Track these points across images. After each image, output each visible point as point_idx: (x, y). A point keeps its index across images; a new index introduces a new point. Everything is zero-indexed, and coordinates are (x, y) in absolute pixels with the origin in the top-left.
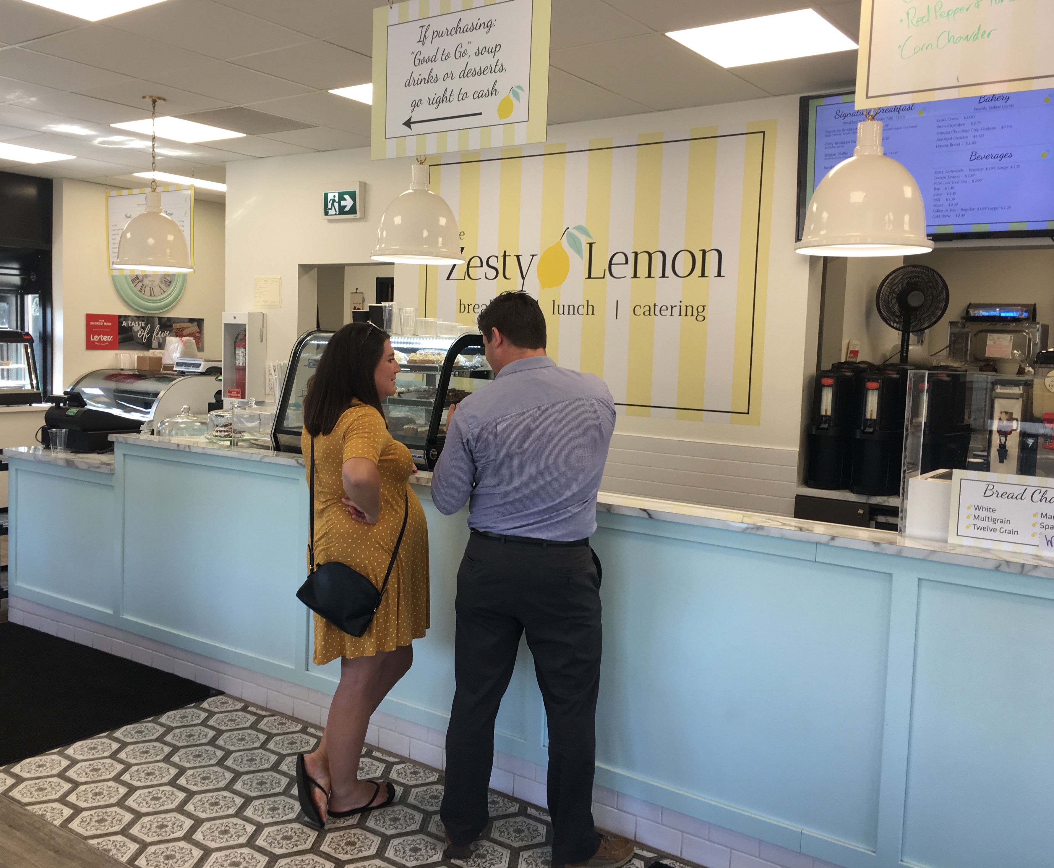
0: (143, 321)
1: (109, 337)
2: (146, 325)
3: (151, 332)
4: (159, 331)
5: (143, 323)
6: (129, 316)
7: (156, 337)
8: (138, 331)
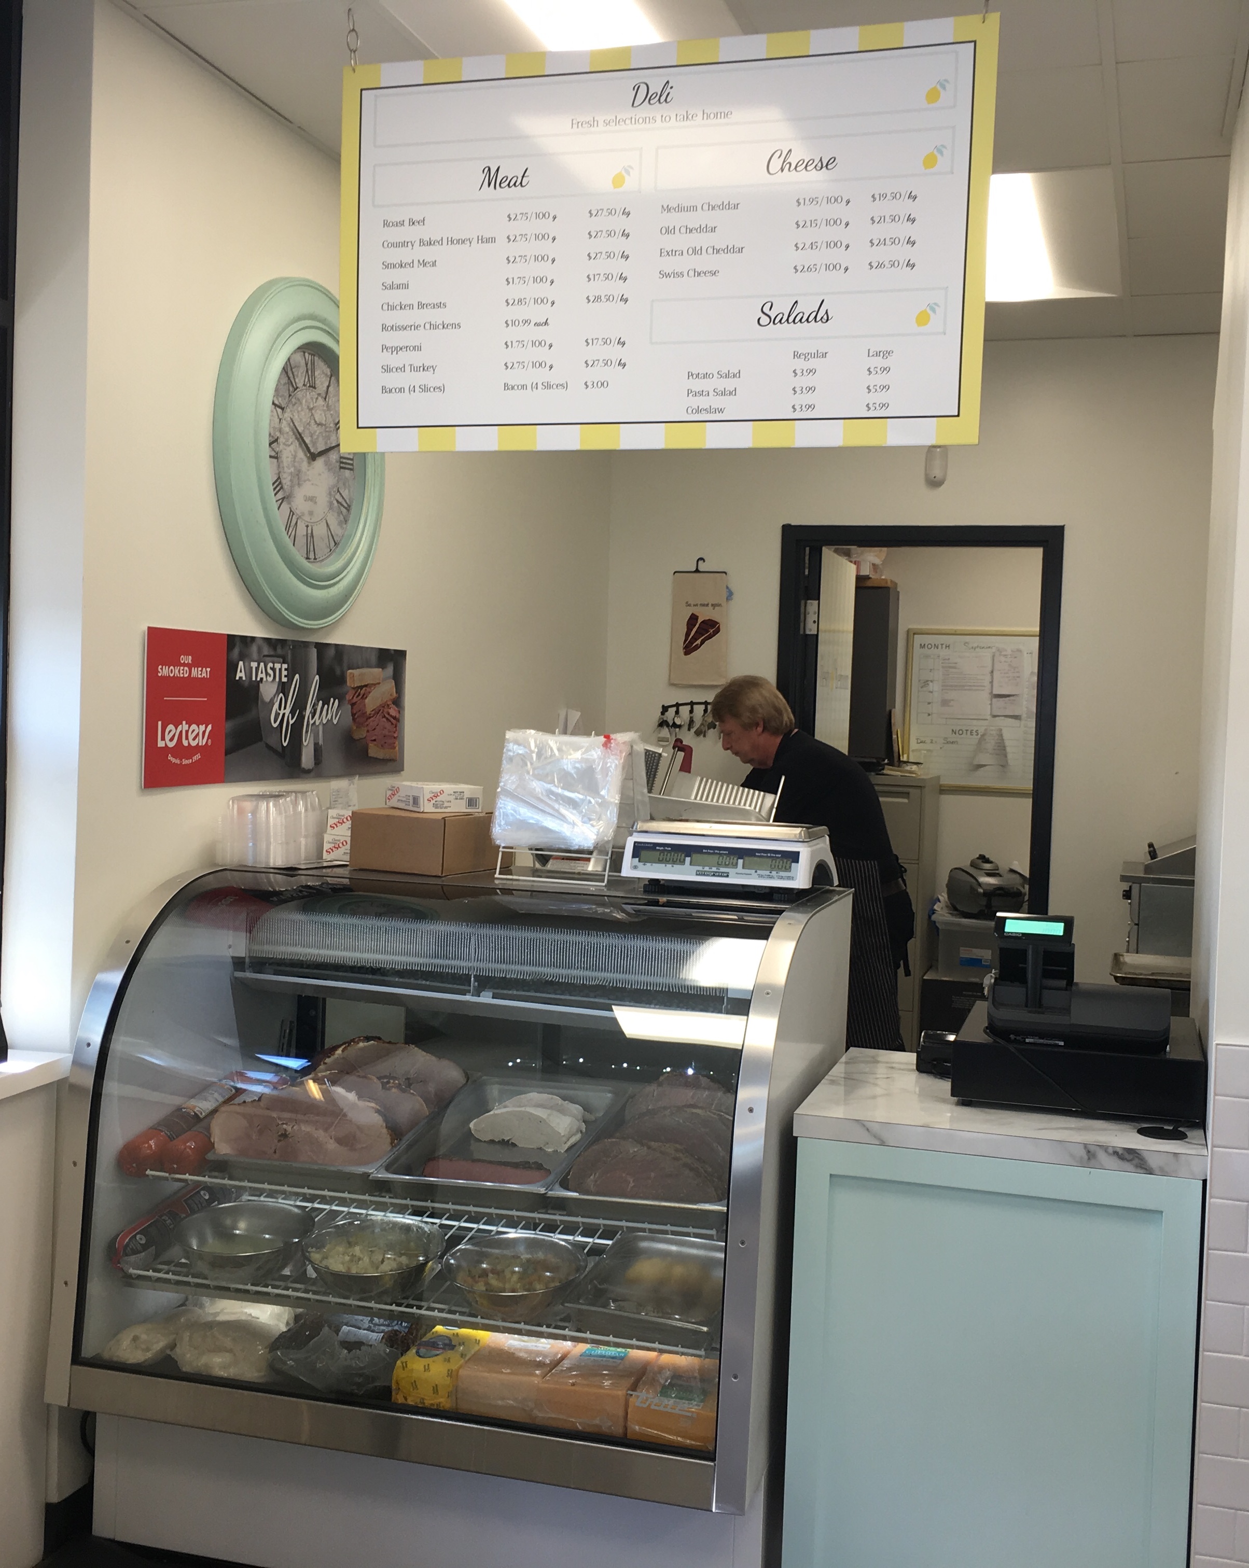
0: (284, 662)
1: (202, 728)
2: (290, 677)
3: (299, 706)
4: (318, 700)
5: (285, 666)
6: (253, 639)
7: (311, 722)
8: (272, 703)
